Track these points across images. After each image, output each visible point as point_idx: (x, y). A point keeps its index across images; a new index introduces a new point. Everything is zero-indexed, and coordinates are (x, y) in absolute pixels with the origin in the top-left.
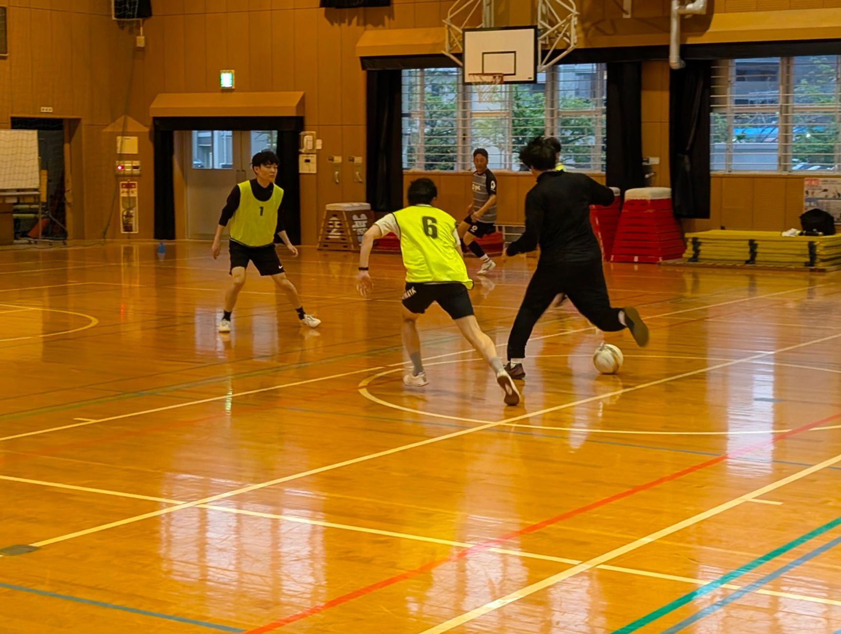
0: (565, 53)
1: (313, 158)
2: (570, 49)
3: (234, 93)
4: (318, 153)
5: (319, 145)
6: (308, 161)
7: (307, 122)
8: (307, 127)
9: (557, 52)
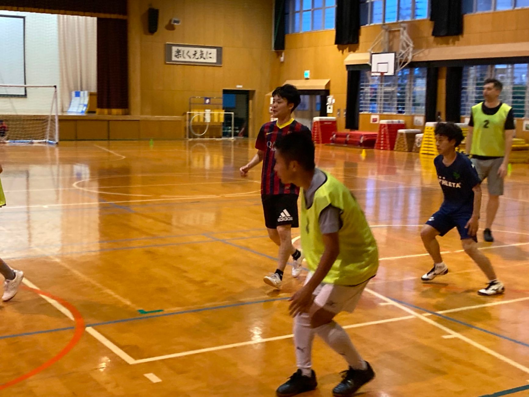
0: (407, 64)
1: (332, 107)
2: (409, 61)
3: (309, 80)
4: (334, 105)
5: (334, 101)
6: (330, 108)
7: (331, 92)
8: (331, 94)
9: (404, 63)
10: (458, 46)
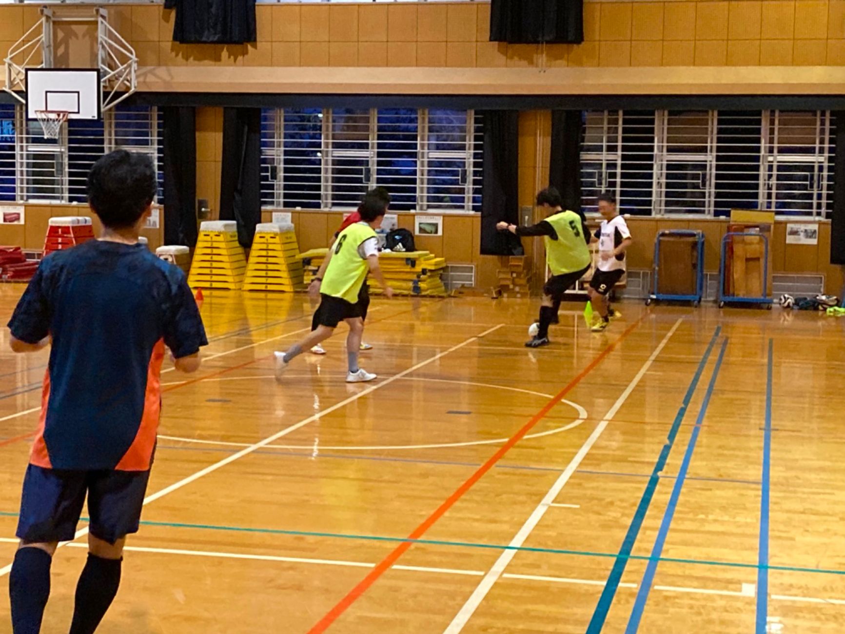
0: (126, 95)
2: (131, 92)
10: (244, 65)
